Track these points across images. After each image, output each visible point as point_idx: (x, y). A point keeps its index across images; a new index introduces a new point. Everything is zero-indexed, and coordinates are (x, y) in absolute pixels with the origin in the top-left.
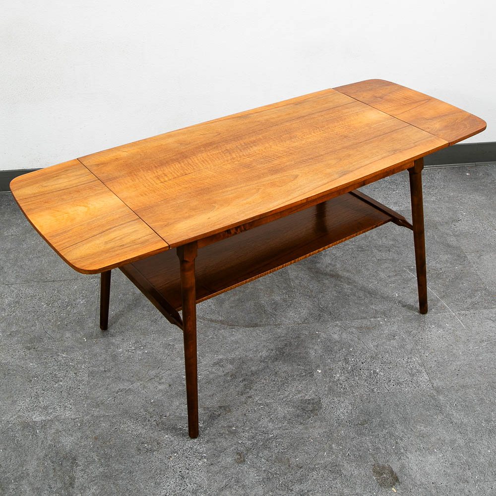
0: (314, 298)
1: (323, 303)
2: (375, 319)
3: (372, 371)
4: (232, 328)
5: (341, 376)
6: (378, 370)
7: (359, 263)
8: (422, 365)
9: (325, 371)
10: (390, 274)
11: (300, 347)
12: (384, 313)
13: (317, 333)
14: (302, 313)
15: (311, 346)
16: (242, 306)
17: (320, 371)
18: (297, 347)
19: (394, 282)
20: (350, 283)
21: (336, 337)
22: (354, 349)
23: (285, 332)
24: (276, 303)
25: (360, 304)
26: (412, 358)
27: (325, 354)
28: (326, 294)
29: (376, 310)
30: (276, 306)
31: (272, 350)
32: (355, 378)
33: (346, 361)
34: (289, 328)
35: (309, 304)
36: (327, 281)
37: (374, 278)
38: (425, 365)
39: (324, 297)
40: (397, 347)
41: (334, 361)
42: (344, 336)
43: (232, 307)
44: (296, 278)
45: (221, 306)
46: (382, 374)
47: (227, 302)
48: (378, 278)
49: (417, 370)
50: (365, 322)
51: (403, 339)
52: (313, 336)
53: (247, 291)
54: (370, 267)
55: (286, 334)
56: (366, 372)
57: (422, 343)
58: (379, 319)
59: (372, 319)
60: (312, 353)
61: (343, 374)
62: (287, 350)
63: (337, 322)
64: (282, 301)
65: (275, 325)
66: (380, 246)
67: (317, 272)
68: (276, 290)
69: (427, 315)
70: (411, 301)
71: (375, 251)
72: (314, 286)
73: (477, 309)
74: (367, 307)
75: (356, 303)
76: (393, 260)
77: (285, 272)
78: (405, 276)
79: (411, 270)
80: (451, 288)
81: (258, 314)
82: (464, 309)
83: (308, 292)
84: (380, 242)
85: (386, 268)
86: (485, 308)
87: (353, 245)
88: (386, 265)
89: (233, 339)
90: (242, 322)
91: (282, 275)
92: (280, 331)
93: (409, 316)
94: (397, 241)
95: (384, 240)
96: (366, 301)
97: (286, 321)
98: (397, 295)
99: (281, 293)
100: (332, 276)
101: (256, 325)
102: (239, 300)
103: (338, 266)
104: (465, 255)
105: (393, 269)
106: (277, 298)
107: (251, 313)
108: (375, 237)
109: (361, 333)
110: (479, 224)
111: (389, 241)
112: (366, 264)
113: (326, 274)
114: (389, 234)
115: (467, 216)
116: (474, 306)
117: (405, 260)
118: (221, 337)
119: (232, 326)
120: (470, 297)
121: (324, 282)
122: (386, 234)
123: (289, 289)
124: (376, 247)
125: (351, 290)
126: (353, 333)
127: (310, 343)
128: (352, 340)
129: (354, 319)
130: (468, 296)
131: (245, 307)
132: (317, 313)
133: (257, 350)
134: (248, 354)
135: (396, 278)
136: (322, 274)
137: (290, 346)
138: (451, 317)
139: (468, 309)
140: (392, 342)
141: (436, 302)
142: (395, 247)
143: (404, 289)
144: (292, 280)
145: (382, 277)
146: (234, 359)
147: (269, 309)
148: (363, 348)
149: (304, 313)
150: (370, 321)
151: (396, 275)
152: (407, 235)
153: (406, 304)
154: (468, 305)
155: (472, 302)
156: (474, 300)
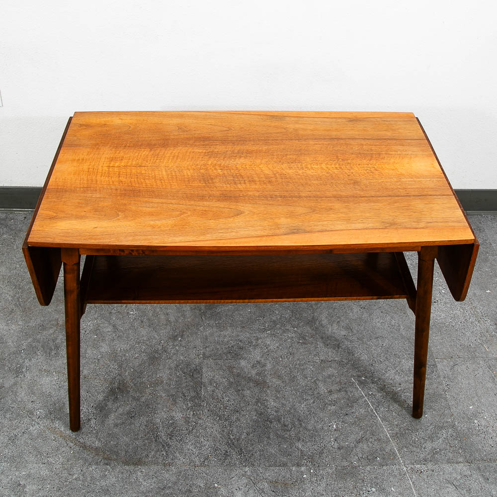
0: (226, 420)
1: (235, 431)
2: (298, 469)
4: (107, 465)
10: (333, 388)
12: (311, 458)
13: (216, 485)
16: (130, 424)
19: (334, 403)
20: (277, 398)
23: (174, 479)
24: (173, 425)
25: (284, 438)
28: (243, 416)
29: (302, 452)
30: (173, 431)
34: (180, 472)
36: (248, 392)
37: (310, 392)
39: (239, 420)
44: (211, 382)
45: (103, 422)
48: (315, 393)
50: (283, 472)
52: (209, 492)
53: (143, 399)
54: (308, 372)
55: (175, 483)
58: (303, 469)
59: (294, 468)
63: (247, 469)
64: (182, 422)
65: (165, 465)
66: (328, 338)
67: (238, 375)
68: (180, 401)
69: (368, 468)
70: (352, 438)
71: (320, 344)
72: (230, 399)
73: (436, 462)
74: (291, 444)
75: (278, 436)
76: (340, 363)
77: (198, 371)
78: (351, 392)
79: (361, 383)
80: (409, 418)
81: (146, 441)
82: (419, 462)
83: (220, 408)
84: (330, 330)
85: (329, 377)
86: (449, 461)
87: (295, 332)
88: (331, 371)
89: (104, 484)
90: (123, 453)
91: (193, 375)
92: (169, 476)
93: (344, 468)
94: (351, 330)
95: (335, 326)
96: (293, 433)
97: (181, 460)
98: (334, 426)
99: (185, 407)
100: (257, 384)
101: (139, 462)
102: (129, 413)
103: (269, 366)
104: (435, 362)
105: (338, 380)
106: (178, 416)
107: (137, 439)
108: (325, 322)
109: (274, 494)
110: (460, 310)
111: (341, 330)
112: (305, 367)
113: (250, 379)
114: (342, 318)
115: (446, 297)
116: (433, 457)
117: (355, 365)
118: (89, 479)
119: (108, 460)
120: (431, 438)
121: (245, 392)
122: (339, 317)
123: (197, 401)
124: (322, 338)
125: (276, 412)
126: (263, 491)
129: (270, 466)
130: (429, 437)
131: (133, 426)
132: (223, 448)
135: (339, 395)
136: (244, 378)
138: (400, 474)
139: (425, 461)
141: (384, 445)
142: (347, 340)
143: (346, 417)
144: (204, 386)
145: (321, 392)
147: (163, 435)
149: (207, 447)
150: (291, 471)
151: (340, 390)
152: (366, 322)
153: (344, 444)
154: (427, 453)
155: (432, 450)
156: (435, 444)
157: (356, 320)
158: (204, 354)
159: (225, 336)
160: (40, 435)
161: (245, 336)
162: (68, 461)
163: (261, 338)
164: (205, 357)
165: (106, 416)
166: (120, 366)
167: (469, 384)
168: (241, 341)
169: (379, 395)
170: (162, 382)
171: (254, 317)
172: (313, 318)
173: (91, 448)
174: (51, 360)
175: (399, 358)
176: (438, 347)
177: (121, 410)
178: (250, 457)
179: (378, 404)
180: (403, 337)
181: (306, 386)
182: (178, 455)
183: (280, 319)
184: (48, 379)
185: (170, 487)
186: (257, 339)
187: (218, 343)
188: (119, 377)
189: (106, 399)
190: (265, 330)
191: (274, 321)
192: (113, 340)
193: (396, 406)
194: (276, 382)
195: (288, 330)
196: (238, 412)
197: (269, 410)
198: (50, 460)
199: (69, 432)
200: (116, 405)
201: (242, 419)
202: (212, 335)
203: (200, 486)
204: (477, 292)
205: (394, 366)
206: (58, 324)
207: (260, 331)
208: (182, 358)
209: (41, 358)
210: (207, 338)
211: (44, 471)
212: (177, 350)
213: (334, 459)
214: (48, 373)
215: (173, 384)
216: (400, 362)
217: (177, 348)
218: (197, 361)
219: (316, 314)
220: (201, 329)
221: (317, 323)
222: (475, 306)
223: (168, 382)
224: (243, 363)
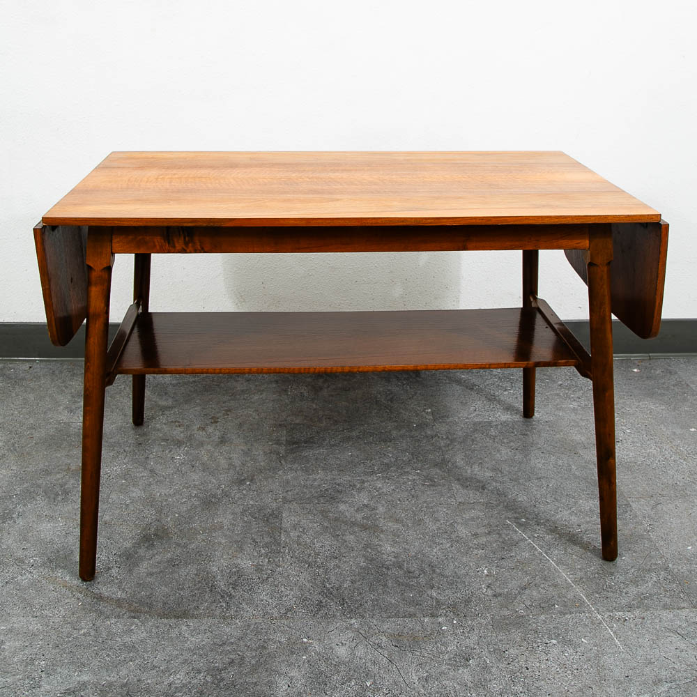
0: (319, 567)
1: (333, 579)
2: (432, 620)
10: (479, 531)
11: (260, 670)
12: (454, 608)
13: (305, 640)
14: (287, 595)
15: (283, 669)
16: (172, 573)
18: (255, 669)
19: (483, 547)
20: (396, 542)
21: (342, 652)
22: (375, 682)
23: (239, 633)
24: (239, 573)
25: (407, 585)
27: (309, 691)
28: (345, 562)
29: (438, 601)
30: (237, 578)
31: (199, 672)
34: (249, 626)
35: (304, 577)
36: (352, 537)
37: (445, 536)
39: (339, 567)
40: (469, 684)
42: (361, 651)
43: (151, 574)
44: (295, 527)
45: (130, 571)
47: (145, 564)
48: (453, 536)
50: (410, 623)
51: (486, 668)
52: (295, 648)
53: (193, 546)
54: (441, 515)
55: (240, 639)
57: (525, 678)
58: (440, 619)
59: (426, 620)
60: (282, 684)
63: (353, 621)
64: (252, 570)
65: (224, 618)
66: (467, 479)
67: (336, 519)
68: (248, 548)
69: (543, 617)
70: (514, 585)
71: (456, 486)
72: (325, 544)
73: (647, 608)
74: (421, 593)
75: (399, 584)
76: (488, 505)
77: (276, 515)
78: (507, 535)
79: (520, 525)
80: (597, 563)
81: (196, 592)
82: (621, 609)
83: (310, 555)
84: (469, 471)
85: (473, 519)
86: (665, 607)
87: (418, 474)
88: (473, 513)
89: (127, 640)
90: (160, 605)
91: (267, 520)
92: (231, 630)
93: (505, 618)
94: (500, 471)
95: (476, 468)
96: (422, 580)
97: (249, 611)
98: (485, 571)
99: (256, 554)
100: (364, 528)
101: (185, 615)
102: (170, 561)
103: (381, 509)
104: (627, 501)
105: (486, 522)
106: (246, 563)
107: (183, 589)
108: (460, 463)
109: (396, 649)
110: (655, 449)
111: (485, 471)
112: (435, 509)
113: (353, 524)
114: (486, 459)
115: (633, 436)
116: (642, 602)
117: (511, 507)
118: (104, 634)
119: (135, 613)
120: (635, 582)
121: (347, 538)
122: (481, 459)
123: (274, 548)
124: (458, 480)
125: (395, 557)
126: (379, 645)
127: (283, 661)
128: (374, 663)
129: (390, 617)
130: (631, 581)
131: (176, 575)
132: (316, 597)
133: (168, 670)
134: (144, 676)
135: (489, 538)
136: (345, 523)
137: (240, 666)
138: (593, 623)
139: (630, 607)
140: (460, 671)
141: (564, 591)
142: (496, 481)
143: (503, 562)
144: (285, 531)
145: (461, 535)
146: (111, 684)
147: (222, 585)
148: (395, 683)
149: (290, 597)
150: (422, 623)
151: (489, 533)
152: (520, 463)
153: (501, 591)
154: (631, 599)
155: (639, 595)
156: (642, 589)
157: (505, 461)
158: (284, 498)
159: (315, 480)
160: (33, 584)
161: (344, 479)
162: (73, 614)
163: (368, 481)
164: (285, 500)
165: (136, 564)
166: (160, 512)
167: (681, 523)
168: (338, 485)
169: (548, 537)
170: (222, 527)
171: (357, 460)
172: (443, 460)
173: (109, 600)
174: (56, 506)
175: (574, 498)
176: (630, 486)
177: (158, 558)
178: (357, 608)
179: (550, 546)
180: (576, 477)
181: (439, 529)
182: (245, 607)
183: (396, 461)
184: (49, 526)
185: (232, 643)
186: (363, 482)
187: (305, 486)
188: (156, 523)
189: (137, 546)
190: (374, 473)
191: (386, 464)
192: (150, 485)
193: (577, 548)
194: (393, 526)
195: (408, 472)
196: (337, 558)
197: (385, 556)
198: (45, 612)
199: (77, 582)
200: (151, 552)
201: (344, 566)
202: (295, 478)
203: (279, 642)
204: (678, 431)
205: (568, 507)
206: (69, 469)
207: (366, 474)
208: (251, 502)
209: (41, 503)
210: (288, 482)
211: (35, 626)
212: (244, 495)
213: (488, 608)
214: (51, 518)
215: (238, 530)
216: (576, 503)
217: (244, 492)
218: (274, 505)
219: (446, 456)
220: (280, 472)
221: (450, 465)
222: (677, 444)
223: (231, 527)
224: (342, 507)
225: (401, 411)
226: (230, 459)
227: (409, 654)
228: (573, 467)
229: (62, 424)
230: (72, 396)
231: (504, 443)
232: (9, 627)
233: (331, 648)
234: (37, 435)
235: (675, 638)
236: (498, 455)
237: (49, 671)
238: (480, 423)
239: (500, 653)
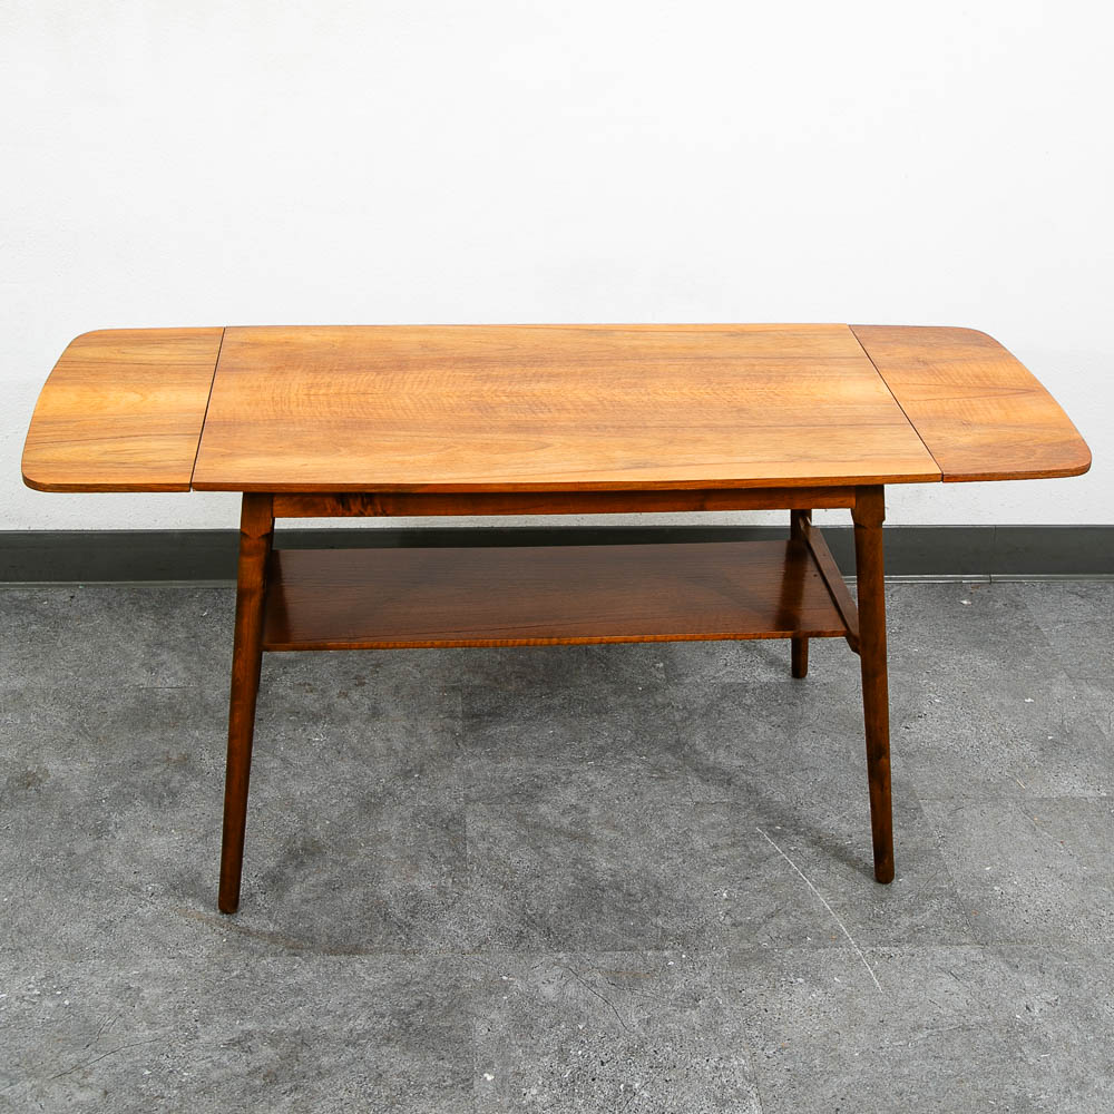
0: (517, 889)
1: (535, 903)
2: (657, 953)
3: (622, 1086)
4: (295, 955)
5: (541, 1093)
6: (637, 1085)
7: (647, 809)
8: (752, 1079)
9: (504, 1079)
10: (719, 842)
11: (454, 1013)
12: (683, 939)
13: (505, 978)
14: (479, 924)
15: (482, 1011)
16: (333, 899)
17: (490, 1078)
18: (447, 1012)
20: (613, 856)
21: (549, 991)
22: (588, 1026)
23: (425, 971)
24: (417, 897)
25: (627, 911)
26: (729, 1058)
27: (512, 1036)
28: (549, 883)
29: (664, 931)
30: (416, 905)
31: (383, 1016)
32: (577, 1100)
33: (563, 1057)
34: (436, 962)
35: (499, 902)
36: (558, 849)
37: (676, 848)
38: (760, 1079)
39: (542, 889)
40: (697, 1027)
41: (531, 1053)
42: (571, 990)
43: (307, 901)
44: (483, 836)
45: (280, 897)
46: (646, 1095)
47: (297, 888)
48: (686, 849)
49: (738, 1090)
50: (630, 957)
51: (717, 1010)
52: (492, 988)
53: (354, 863)
54: (672, 820)
55: (427, 977)
56: (607, 1089)
57: (763, 1020)
58: (666, 953)
59: (650, 953)
60: (481, 1028)
61: (546, 1089)
62: (419, 1019)
63: (561, 955)
64: (433, 892)
65: (405, 953)
66: (708, 769)
67: (536, 826)
68: (426, 865)
69: (790, 952)
70: (759, 911)
71: (693, 780)
72: (523, 859)
73: (920, 943)
74: (643, 921)
75: (618, 910)
76: (734, 807)
77: (457, 820)
78: (755, 847)
79: (773, 834)
80: (867, 886)
81: (367, 921)
82: (887, 943)
83: (505, 873)
84: (712, 758)
85: (713, 826)
86: (942, 942)
87: (643, 762)
88: (714, 818)
89: (292, 981)
90: (324, 939)
91: (447, 828)
92: (414, 968)
93: (745, 951)
94: (754, 758)
95: (722, 753)
96: (646, 905)
97: (434, 944)
98: (725, 895)
99: (436, 873)
100: (573, 837)
101: (356, 950)
102: (328, 883)
103: (594, 812)
104: (919, 804)
105: (730, 829)
106: (424, 885)
107: (350, 919)
108: (701, 746)
109: (613, 987)
110: (969, 729)
111: (733, 758)
112: (664, 812)
113: (559, 831)
114: (736, 740)
115: (943, 708)
116: (915, 935)
117: (764, 808)
118: (262, 976)
119: (295, 951)
120: (910, 912)
121: (550, 850)
122: (729, 740)
123: (459, 864)
124: (697, 770)
125: (612, 876)
126: (593, 984)
127: (480, 1003)
128: (588, 1004)
129: (605, 950)
130: (906, 909)
131: (339, 902)
132: (515, 927)
133: (345, 1014)
134: (319, 1022)
135: (733, 851)
136: (548, 830)
137: (431, 1008)
138: (850, 960)
139: (898, 941)
140: (687, 1013)
141: (820, 921)
142: (746, 773)
143: (746, 882)
144: (471, 842)
145: (696, 848)
146: (281, 1033)
147: (397, 912)
148: (612, 1026)
149: (484, 926)
150: (644, 957)
151: (733, 845)
152: (782, 747)
153: (743, 920)
154: (902, 931)
155: (912, 926)
156: (917, 919)
157: (762, 743)
158: (466, 796)
159: (506, 770)
160: (158, 918)
161: (544, 769)
163: (576, 771)
164: (468, 800)
165: (285, 889)
166: (304, 817)
167: (985, 835)
168: (537, 777)
169: (808, 851)
171: (561, 741)
172: (678, 741)
173: (259, 934)
174: (164, 812)
175: (848, 799)
176: (926, 784)
177: (311, 880)
178: (566, 939)
179: (810, 862)
181: (668, 838)
182: (429, 939)
183: (614, 743)
184: (162, 841)
185: (417, 983)
186: (570, 773)
187: (493, 779)
188: (301, 833)
189: (283, 864)
190: (584, 760)
191: (601, 747)
192: (285, 780)
193: (843, 866)
194: (609, 834)
195: (629, 758)
197: (599, 875)
198: (183, 952)
199: (214, 914)
200: (302, 872)
201: (549, 888)
202: (480, 768)
203: (475, 980)
204: (1007, 702)
205: (839, 810)
206: (169, 759)
207: (574, 761)
208: (424, 803)
209: (142, 809)
210: (469, 773)
211: (175, 969)
212: (413, 792)
213: (724, 940)
214: (161, 831)
215: (410, 841)
216: (849, 805)
217: (413, 789)
218: (454, 807)
219: (683, 736)
220: (458, 760)
221: (686, 748)
222: (1001, 721)
223: (401, 837)
224: (543, 808)
225: (622, 666)
226: (388, 740)
227: (629, 994)
228: (853, 753)
229: (144, 691)
230: (147, 645)
231: (762, 716)
232: (142, 971)
233: (536, 987)
234: (111, 709)
235: (946, 979)
236: (753, 734)
237: (205, 1019)
238: (731, 685)
239: (735, 993)
